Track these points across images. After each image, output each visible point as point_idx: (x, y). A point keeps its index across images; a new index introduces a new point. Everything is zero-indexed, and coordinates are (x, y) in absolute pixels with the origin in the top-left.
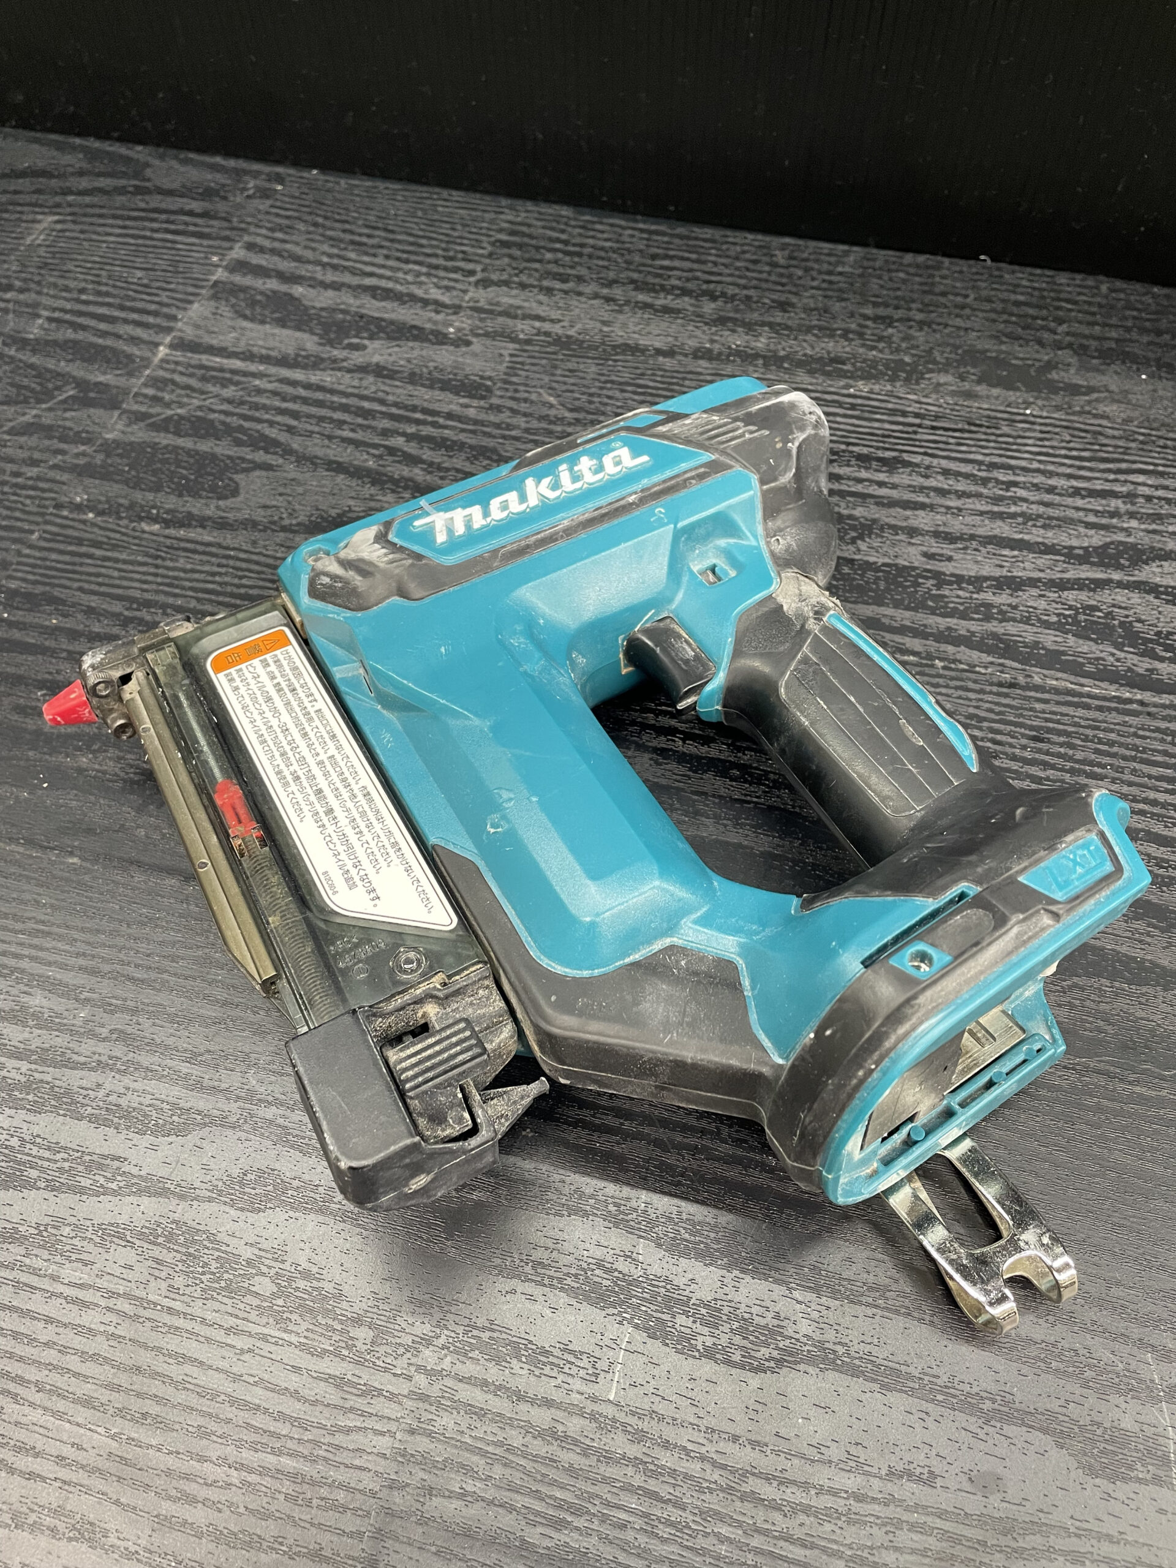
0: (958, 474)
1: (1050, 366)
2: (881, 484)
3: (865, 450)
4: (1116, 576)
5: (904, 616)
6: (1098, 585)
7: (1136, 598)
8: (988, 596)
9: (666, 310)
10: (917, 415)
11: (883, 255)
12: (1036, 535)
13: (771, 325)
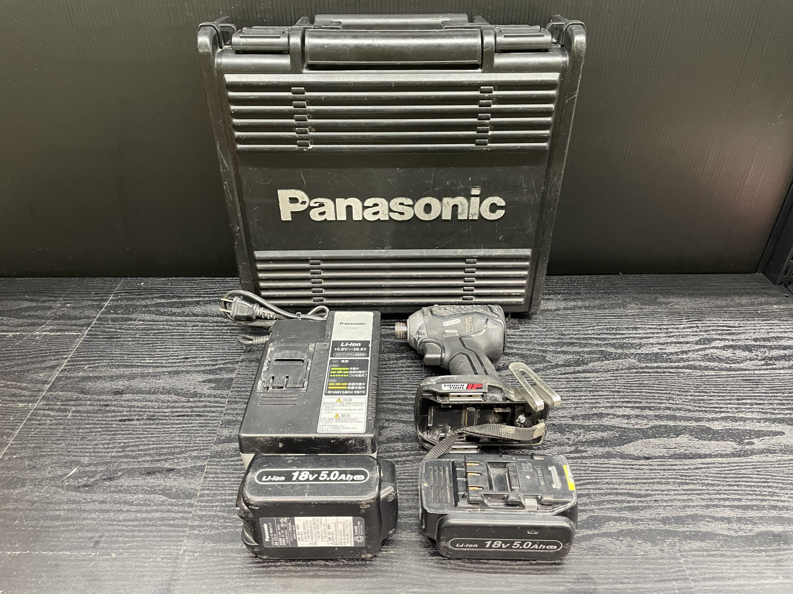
0: (653, 328)
1: (656, 298)
2: (636, 334)
3: (626, 326)
4: (707, 346)
5: (664, 364)
6: (704, 349)
7: (715, 351)
8: (681, 356)
9: (549, 299)
10: (632, 316)
11: (594, 277)
12: (682, 340)
13: (579, 299)
